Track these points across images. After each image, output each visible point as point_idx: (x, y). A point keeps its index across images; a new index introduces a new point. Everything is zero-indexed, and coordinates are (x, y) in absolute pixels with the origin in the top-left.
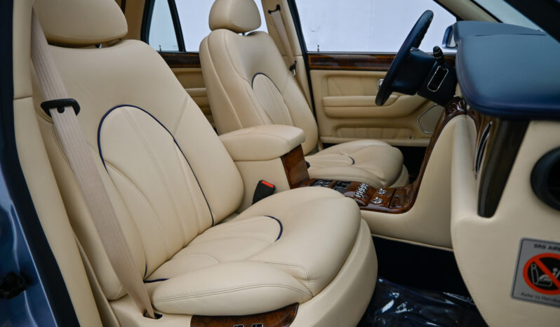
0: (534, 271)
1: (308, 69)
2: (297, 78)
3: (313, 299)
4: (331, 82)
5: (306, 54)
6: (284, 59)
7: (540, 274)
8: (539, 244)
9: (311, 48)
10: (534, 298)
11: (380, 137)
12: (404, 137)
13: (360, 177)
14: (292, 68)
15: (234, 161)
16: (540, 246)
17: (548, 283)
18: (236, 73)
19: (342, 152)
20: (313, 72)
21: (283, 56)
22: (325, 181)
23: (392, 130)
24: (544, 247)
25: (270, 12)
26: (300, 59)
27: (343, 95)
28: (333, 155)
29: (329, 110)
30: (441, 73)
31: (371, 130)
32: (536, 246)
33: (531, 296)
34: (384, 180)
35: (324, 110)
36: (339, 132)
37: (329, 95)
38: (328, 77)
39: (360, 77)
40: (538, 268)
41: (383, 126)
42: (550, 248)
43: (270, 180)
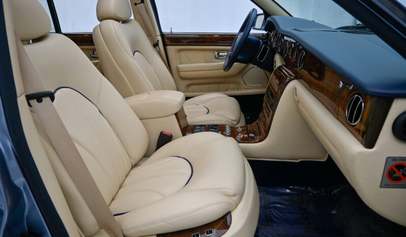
0: (392, 173)
1: (165, 45)
2: (159, 53)
3: (238, 206)
4: (182, 54)
5: (162, 35)
6: (149, 39)
7: (394, 174)
8: (394, 159)
9: (166, 30)
10: (391, 186)
11: (218, 91)
12: (233, 89)
13: (221, 120)
14: (155, 45)
15: (140, 119)
16: (395, 160)
17: (397, 177)
18: (126, 53)
19: (197, 103)
20: (169, 48)
21: (148, 36)
22: (201, 126)
23: (226, 85)
24: (397, 160)
25: (136, 4)
26: (159, 38)
27: (191, 63)
28: (191, 106)
29: (182, 74)
30: (265, 49)
31: (212, 86)
32: (393, 160)
33: (389, 185)
34: (234, 121)
35: (179, 74)
36: (189, 88)
37: (181, 64)
38: (180, 50)
39: (202, 50)
40: (394, 171)
41: (219, 83)
42: (399, 160)
43: (167, 131)
